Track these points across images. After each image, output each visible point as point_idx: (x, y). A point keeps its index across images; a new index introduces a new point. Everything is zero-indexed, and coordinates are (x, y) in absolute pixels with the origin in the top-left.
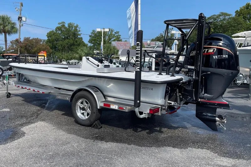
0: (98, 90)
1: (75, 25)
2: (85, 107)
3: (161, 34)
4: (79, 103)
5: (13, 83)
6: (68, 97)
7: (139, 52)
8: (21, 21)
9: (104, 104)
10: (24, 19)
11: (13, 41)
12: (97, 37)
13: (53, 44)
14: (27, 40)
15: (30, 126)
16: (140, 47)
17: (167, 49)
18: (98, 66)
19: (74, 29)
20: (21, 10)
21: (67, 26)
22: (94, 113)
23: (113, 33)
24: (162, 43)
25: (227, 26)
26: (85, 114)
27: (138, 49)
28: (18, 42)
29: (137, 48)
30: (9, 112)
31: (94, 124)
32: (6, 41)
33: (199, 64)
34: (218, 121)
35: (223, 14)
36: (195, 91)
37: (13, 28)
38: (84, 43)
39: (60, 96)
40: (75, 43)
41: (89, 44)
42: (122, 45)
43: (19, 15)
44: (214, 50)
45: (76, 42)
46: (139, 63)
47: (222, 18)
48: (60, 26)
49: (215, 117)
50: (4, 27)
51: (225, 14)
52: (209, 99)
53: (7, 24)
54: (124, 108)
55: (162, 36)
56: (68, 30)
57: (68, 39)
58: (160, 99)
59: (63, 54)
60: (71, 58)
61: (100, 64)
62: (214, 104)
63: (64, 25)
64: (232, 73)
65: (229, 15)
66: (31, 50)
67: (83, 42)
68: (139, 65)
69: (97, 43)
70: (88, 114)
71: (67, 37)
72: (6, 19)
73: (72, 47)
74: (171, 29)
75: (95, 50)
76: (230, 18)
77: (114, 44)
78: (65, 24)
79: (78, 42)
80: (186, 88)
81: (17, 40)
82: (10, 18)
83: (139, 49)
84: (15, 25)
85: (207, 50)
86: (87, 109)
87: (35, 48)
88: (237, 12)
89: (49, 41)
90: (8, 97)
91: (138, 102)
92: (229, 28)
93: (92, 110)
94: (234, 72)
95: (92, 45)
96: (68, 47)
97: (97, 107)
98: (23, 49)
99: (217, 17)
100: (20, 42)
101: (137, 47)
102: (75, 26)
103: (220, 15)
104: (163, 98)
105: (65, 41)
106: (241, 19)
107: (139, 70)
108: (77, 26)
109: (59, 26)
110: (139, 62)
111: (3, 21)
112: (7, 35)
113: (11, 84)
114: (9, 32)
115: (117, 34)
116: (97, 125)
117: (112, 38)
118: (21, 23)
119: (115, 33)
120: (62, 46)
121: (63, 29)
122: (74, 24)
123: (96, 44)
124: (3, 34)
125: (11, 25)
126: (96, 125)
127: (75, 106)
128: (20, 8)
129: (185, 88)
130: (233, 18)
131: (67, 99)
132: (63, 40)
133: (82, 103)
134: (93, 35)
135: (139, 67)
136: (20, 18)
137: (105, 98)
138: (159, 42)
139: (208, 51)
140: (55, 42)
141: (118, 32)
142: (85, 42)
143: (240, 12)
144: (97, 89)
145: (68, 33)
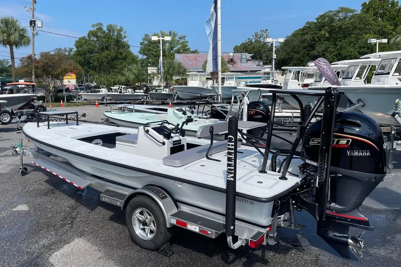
0: (167, 195)
1: (118, 28)
2: (147, 221)
3: (249, 39)
4: (137, 213)
5: (30, 153)
6: (119, 201)
7: (233, 151)
8: (34, 27)
9: (177, 221)
10: (39, 23)
11: (23, 58)
12: (152, 45)
13: (85, 57)
14: (45, 55)
15: (62, 251)
16: (233, 144)
17: (259, 65)
18: (164, 144)
19: (116, 33)
20: (34, 10)
21: (105, 29)
22: (161, 233)
23: (177, 38)
24: (252, 55)
25: (350, 28)
26: (147, 230)
27: (230, 147)
28: (32, 60)
29: (229, 145)
30: (28, 213)
31: (162, 248)
32: (13, 58)
33: (326, 167)
34: (351, 245)
35: (343, 10)
36: (319, 206)
37: (22, 36)
38: (133, 56)
39: (107, 198)
40: (119, 56)
41: (141, 57)
42: (191, 59)
43: (31, 18)
44: (349, 141)
45: (121, 54)
46: (233, 168)
47: (341, 15)
48: (95, 29)
49: (347, 238)
50: (9, 35)
51: (347, 10)
52: (338, 211)
53: (13, 31)
54: (209, 232)
55: (251, 42)
56: (108, 37)
57: (107, 50)
58: (265, 219)
59: (101, 76)
60: (114, 82)
61: (166, 141)
62: (346, 219)
63: (101, 29)
64: (376, 177)
65: (352, 11)
66: (51, 72)
67: (131, 53)
68: (233, 172)
69: (153, 54)
70: (152, 232)
71: (107, 48)
72: (12, 23)
73: (114, 62)
74: (265, 30)
75: (149, 64)
76: (353, 16)
77: (179, 58)
78: (102, 27)
79: (124, 55)
80: (304, 199)
81: (30, 57)
82: (16, 21)
83: (233, 147)
84: (25, 32)
85: (336, 140)
86: (149, 223)
87: (58, 68)
88: (364, 5)
89: (79, 53)
90: (23, 175)
91: (232, 228)
92: (352, 30)
93: (158, 228)
94: (378, 176)
95: (145, 57)
96: (108, 63)
97: (165, 224)
98: (39, 72)
99: (335, 15)
100: (35, 59)
101: (229, 143)
102: (117, 30)
103: (339, 12)
104: (269, 217)
105: (103, 53)
106: (370, 17)
107: (233, 179)
108: (121, 30)
109: (93, 30)
110: (232, 166)
111: (7, 27)
112: (14, 48)
113: (27, 154)
114: (17, 44)
115: (183, 40)
116: (166, 250)
117: (175, 47)
118: (35, 31)
119: (179, 38)
120: (98, 61)
121: (99, 34)
122: (117, 25)
123: (150, 56)
124: (8, 46)
125: (19, 33)
126: (164, 250)
127: (131, 218)
128: (32, 7)
129: (302, 199)
130: (359, 16)
131: (118, 204)
132: (100, 52)
133: (141, 213)
134: (146, 43)
135: (233, 175)
136: (33, 23)
137: (177, 207)
138: (247, 54)
139: (338, 141)
140: (88, 55)
141: (184, 37)
142: (134, 53)
143: (369, 4)
144: (166, 192)
145: (108, 41)
